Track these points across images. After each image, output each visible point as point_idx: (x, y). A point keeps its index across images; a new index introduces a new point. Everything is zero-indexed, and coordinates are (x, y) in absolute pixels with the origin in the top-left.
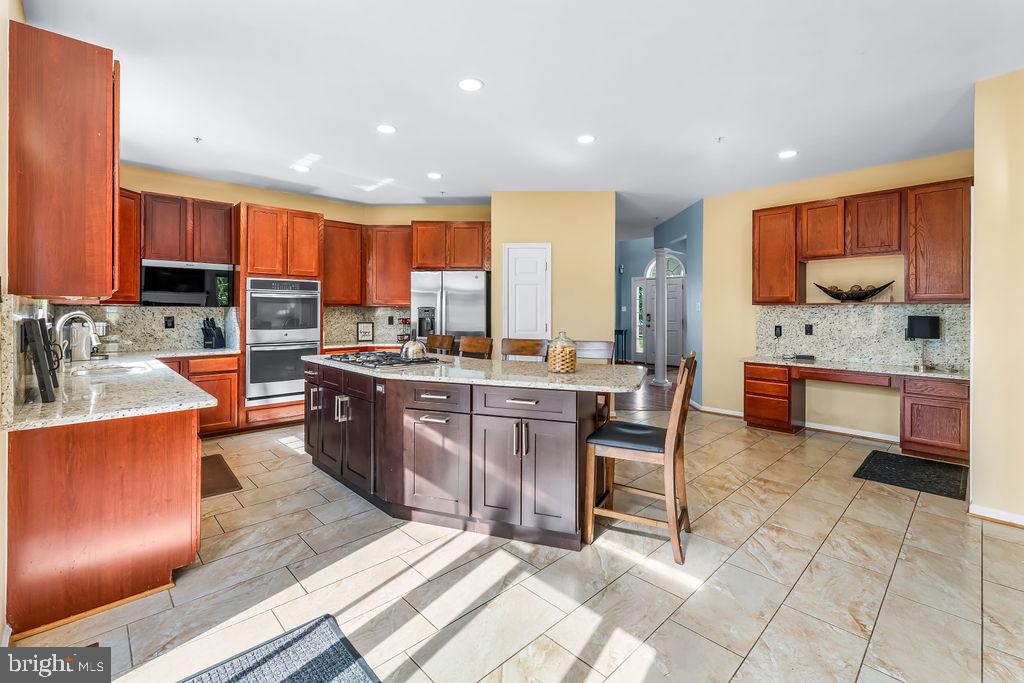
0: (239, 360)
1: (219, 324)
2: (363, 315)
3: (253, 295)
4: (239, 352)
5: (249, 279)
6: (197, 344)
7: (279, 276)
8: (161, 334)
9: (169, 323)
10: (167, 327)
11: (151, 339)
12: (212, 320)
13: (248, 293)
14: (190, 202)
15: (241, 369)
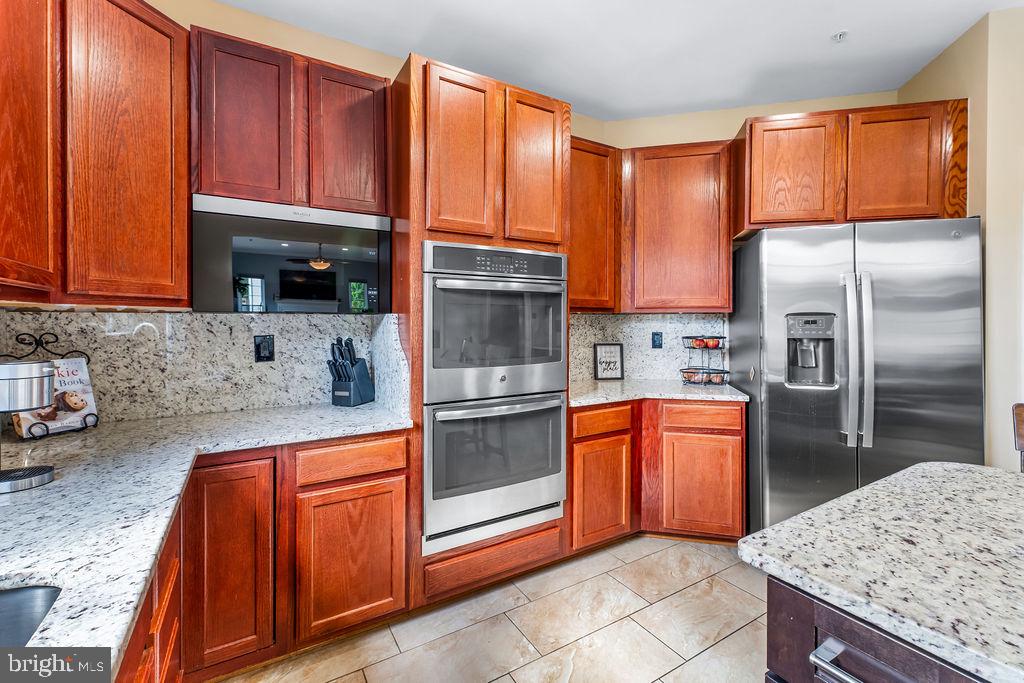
0: (408, 442)
1: (362, 352)
2: (603, 329)
3: (441, 283)
4: (410, 424)
5: (429, 245)
6: (319, 395)
7: (488, 238)
8: (247, 375)
9: (264, 351)
10: (259, 358)
11: (228, 385)
12: (349, 343)
13: (427, 279)
14: (301, 64)
15: (414, 465)
